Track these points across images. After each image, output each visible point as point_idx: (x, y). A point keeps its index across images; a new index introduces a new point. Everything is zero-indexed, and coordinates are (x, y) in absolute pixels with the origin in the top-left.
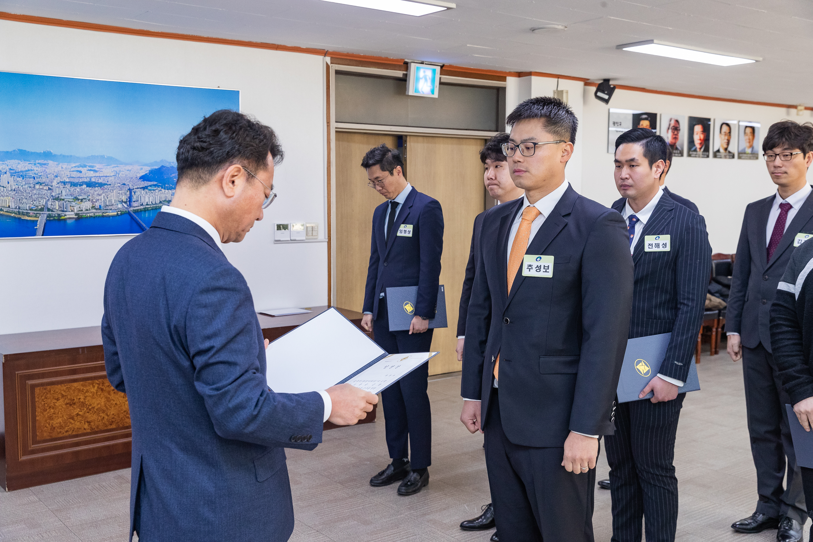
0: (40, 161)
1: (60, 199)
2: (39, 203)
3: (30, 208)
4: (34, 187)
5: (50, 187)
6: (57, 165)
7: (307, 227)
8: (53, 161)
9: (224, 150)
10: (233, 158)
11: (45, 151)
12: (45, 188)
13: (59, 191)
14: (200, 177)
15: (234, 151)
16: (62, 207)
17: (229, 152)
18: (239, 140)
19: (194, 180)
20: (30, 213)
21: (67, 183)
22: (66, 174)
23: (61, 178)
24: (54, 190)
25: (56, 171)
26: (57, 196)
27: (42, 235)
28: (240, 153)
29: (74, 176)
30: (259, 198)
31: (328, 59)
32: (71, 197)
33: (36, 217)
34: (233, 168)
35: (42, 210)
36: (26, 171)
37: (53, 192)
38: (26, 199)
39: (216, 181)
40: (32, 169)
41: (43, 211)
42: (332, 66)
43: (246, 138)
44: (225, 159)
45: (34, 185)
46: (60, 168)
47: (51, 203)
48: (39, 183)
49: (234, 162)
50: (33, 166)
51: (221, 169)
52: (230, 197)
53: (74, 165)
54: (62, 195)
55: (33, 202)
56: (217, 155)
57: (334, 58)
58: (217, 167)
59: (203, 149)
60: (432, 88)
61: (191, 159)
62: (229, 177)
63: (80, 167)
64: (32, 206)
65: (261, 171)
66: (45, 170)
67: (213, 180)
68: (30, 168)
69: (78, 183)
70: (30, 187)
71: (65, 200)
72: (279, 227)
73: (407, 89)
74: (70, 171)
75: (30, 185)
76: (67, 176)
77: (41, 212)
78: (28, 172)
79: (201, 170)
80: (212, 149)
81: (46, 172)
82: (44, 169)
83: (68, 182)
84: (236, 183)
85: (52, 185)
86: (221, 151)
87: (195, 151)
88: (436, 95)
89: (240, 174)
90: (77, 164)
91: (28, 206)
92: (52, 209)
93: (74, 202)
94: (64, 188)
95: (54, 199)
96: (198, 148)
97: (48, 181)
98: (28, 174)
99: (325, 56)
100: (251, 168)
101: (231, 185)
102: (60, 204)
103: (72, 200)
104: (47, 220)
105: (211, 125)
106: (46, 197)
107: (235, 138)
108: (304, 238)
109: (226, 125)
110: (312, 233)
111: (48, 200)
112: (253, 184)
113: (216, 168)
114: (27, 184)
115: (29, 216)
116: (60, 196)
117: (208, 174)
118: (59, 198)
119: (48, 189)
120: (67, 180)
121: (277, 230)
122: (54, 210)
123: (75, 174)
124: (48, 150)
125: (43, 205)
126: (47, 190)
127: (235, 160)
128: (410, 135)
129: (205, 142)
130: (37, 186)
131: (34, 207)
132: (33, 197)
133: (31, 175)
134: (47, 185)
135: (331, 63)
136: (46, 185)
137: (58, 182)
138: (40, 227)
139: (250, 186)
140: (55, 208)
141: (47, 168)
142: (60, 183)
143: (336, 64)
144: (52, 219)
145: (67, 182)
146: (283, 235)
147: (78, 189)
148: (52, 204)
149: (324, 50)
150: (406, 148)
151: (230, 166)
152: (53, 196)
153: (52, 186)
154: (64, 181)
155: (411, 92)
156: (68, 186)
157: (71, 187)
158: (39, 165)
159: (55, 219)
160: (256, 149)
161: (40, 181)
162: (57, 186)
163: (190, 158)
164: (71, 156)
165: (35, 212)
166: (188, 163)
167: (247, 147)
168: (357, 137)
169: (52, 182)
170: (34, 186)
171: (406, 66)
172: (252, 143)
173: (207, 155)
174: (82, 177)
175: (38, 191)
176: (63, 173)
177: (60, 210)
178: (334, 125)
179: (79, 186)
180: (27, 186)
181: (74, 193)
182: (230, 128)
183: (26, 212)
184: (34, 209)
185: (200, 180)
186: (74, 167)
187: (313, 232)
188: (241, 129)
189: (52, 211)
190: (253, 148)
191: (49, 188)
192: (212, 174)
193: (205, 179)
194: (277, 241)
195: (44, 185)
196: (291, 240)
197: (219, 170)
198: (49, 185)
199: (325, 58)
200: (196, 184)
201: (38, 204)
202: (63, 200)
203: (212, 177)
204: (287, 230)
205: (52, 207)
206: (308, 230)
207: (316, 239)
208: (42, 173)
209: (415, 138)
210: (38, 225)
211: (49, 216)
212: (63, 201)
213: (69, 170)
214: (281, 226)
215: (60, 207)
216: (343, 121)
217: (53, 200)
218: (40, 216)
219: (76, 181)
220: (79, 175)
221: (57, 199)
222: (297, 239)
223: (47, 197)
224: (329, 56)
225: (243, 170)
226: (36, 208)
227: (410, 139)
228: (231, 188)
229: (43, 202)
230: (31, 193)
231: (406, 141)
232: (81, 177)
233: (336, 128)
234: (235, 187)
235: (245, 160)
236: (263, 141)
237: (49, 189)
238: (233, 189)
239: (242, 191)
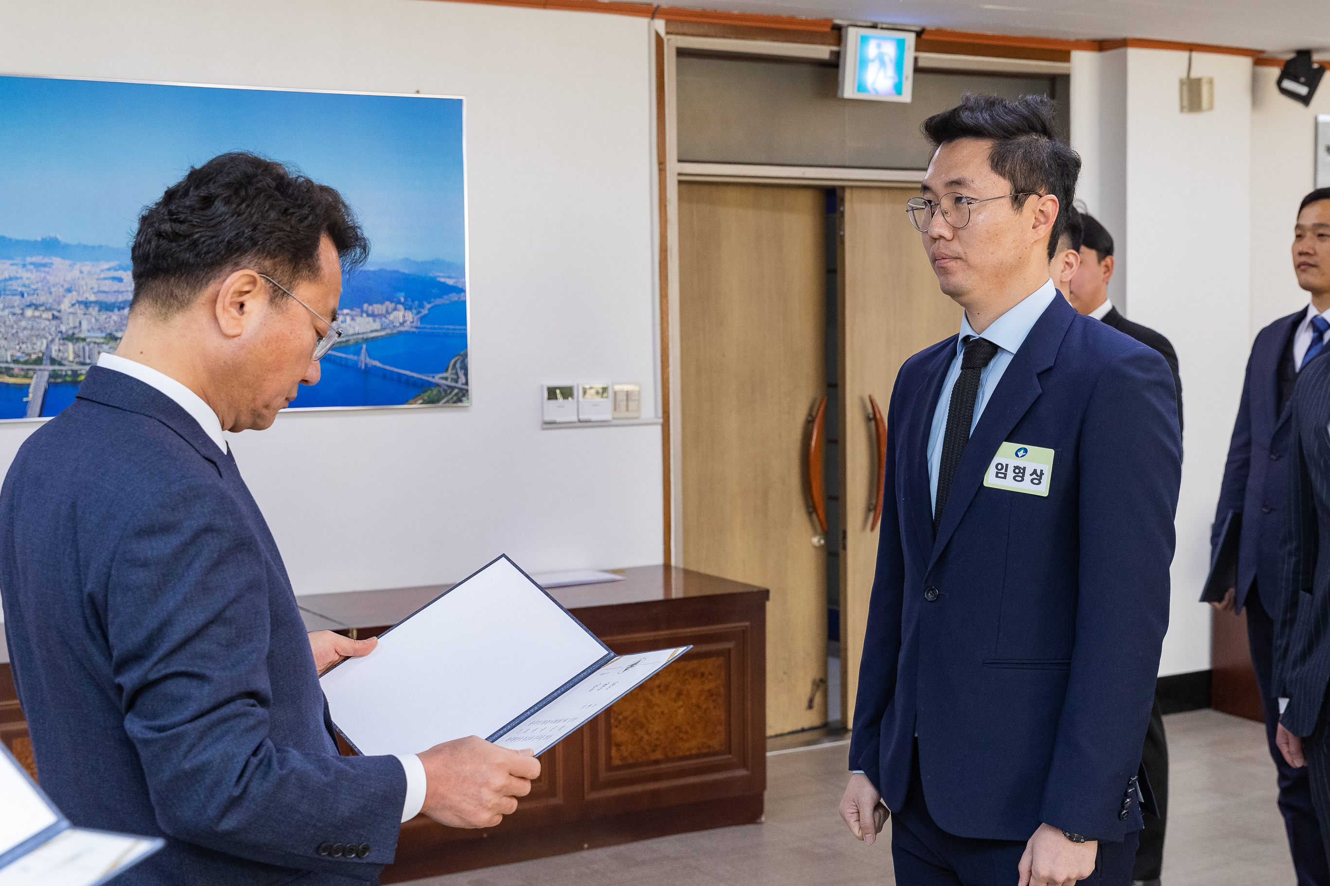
0: (34, 259)
1: (78, 339)
2: (33, 348)
3: (15, 359)
4: (22, 314)
5: (56, 313)
6: (70, 266)
7: (615, 393)
8: (63, 258)
9: (220, 238)
10: (240, 256)
11: (44, 237)
12: (45, 315)
13: (74, 321)
14: (172, 294)
15: (242, 240)
16: (81, 354)
17: (231, 244)
18: (252, 217)
19: (159, 301)
20: (13, 369)
21: (93, 305)
22: (89, 286)
23: (79, 294)
24: (64, 320)
25: (68, 278)
26: (70, 332)
27: (40, 416)
28: (255, 244)
29: (106, 289)
30: (299, 338)
31: (660, 25)
32: (99, 334)
33: (26, 377)
34: (237, 278)
35: (39, 361)
36: (6, 280)
37: (62, 323)
38: (6, 339)
39: (203, 304)
40: (19, 275)
41: (41, 364)
42: (668, 40)
43: (270, 212)
44: (223, 256)
45: (23, 309)
46: (76, 273)
47: (57, 348)
48: (33, 304)
49: (243, 264)
50: (20, 270)
51: (215, 278)
52: (234, 337)
53: (106, 266)
54: (80, 331)
55: (21, 345)
56: (205, 249)
57: (676, 21)
58: (207, 273)
59: (176, 236)
60: (897, 80)
61: (154, 257)
62: (229, 296)
63: (119, 270)
64: (19, 354)
65: (305, 283)
66: (45, 278)
67: (198, 301)
68: (13, 274)
69: (114, 303)
70: (14, 314)
71: (88, 340)
72: (552, 393)
73: (841, 83)
74: (98, 279)
75: (12, 310)
76: (92, 288)
77: (37, 367)
78: (10, 282)
79: (173, 279)
80: (196, 236)
81: (48, 282)
82: (43, 275)
83: (96, 302)
84: (246, 309)
85: (59, 308)
86: (214, 240)
87: (161, 242)
88: (906, 97)
89: (257, 289)
90: (113, 264)
91: (9, 353)
92: (59, 359)
93: (107, 344)
94: (85, 314)
95: (64, 339)
96: (167, 234)
97: (51, 301)
98: (9, 287)
99: (653, 18)
100: (283, 274)
101: (234, 312)
102: (76, 348)
103: (102, 340)
104: (49, 384)
105: (197, 187)
106: (47, 335)
107: (244, 213)
108: (608, 417)
109: (228, 185)
110: (627, 406)
111: (53, 341)
112: (284, 308)
113: (203, 277)
114: (8, 307)
115: (12, 376)
116: (76, 331)
117: (189, 289)
118: (76, 336)
119: (50, 317)
120: (92, 298)
121: (549, 398)
122: (64, 362)
123: (107, 286)
124: (52, 235)
125: (40, 351)
126: (49, 320)
127: (245, 260)
128: (851, 187)
129: (182, 222)
130: (29, 313)
131: (22, 357)
132: (20, 335)
133: (15, 287)
134: (48, 309)
135: (667, 33)
136: (46, 309)
137: (74, 302)
138: (35, 397)
139: (278, 314)
140: (66, 359)
141: (48, 273)
142: (77, 305)
143: (678, 34)
144: (59, 380)
145: (91, 302)
146: (561, 410)
147: (115, 316)
148: (59, 350)
149: (650, 5)
150: (842, 214)
151: (233, 271)
152: (61, 332)
153: (59, 311)
154: (84, 299)
155: (849, 91)
156: (94, 311)
157: (101, 313)
158: (31, 267)
159: (65, 382)
160: (288, 236)
161: (34, 302)
162: (71, 310)
163: (152, 256)
164: (100, 247)
165: (25, 367)
166: (149, 265)
167: (270, 233)
168: (731, 194)
169: (59, 303)
170: (21, 312)
171: (837, 33)
172: (281, 225)
173: (186, 249)
174: (124, 289)
175: (30, 323)
176: (83, 282)
177: (77, 363)
178: (674, 167)
179: (116, 310)
180: (7, 312)
181: (107, 326)
182: (237, 192)
183: (5, 368)
184: (22, 360)
185: (172, 301)
186: (109, 269)
187: (630, 403)
188: (259, 194)
189: (60, 364)
190: (282, 233)
191: (53, 315)
192: (195, 287)
193: (181, 298)
194: (549, 425)
195: (42, 308)
196: (580, 421)
197: (209, 280)
198: (54, 309)
199: (652, 22)
200: (164, 311)
201: (29, 350)
202: (84, 340)
203: (195, 294)
204: (570, 399)
205: (61, 355)
206: (619, 398)
207: (637, 418)
208: (40, 284)
209: (864, 193)
210: (31, 395)
211: (54, 375)
212: (84, 343)
213: (96, 276)
214: (558, 391)
215: (77, 355)
216: (696, 159)
217: (61, 342)
218: (35, 376)
219: (111, 299)
220: (116, 286)
221: (71, 338)
222: (594, 418)
223: (50, 334)
224: (661, 18)
225: (261, 281)
226: (26, 358)
227: (851, 193)
228: (234, 318)
229: (41, 345)
230: (15, 326)
231: (842, 200)
232: (122, 292)
233: (680, 174)
234: (245, 316)
235: (265, 259)
236: (306, 218)
237: (54, 317)
238: (239, 320)
239: (261, 323)
